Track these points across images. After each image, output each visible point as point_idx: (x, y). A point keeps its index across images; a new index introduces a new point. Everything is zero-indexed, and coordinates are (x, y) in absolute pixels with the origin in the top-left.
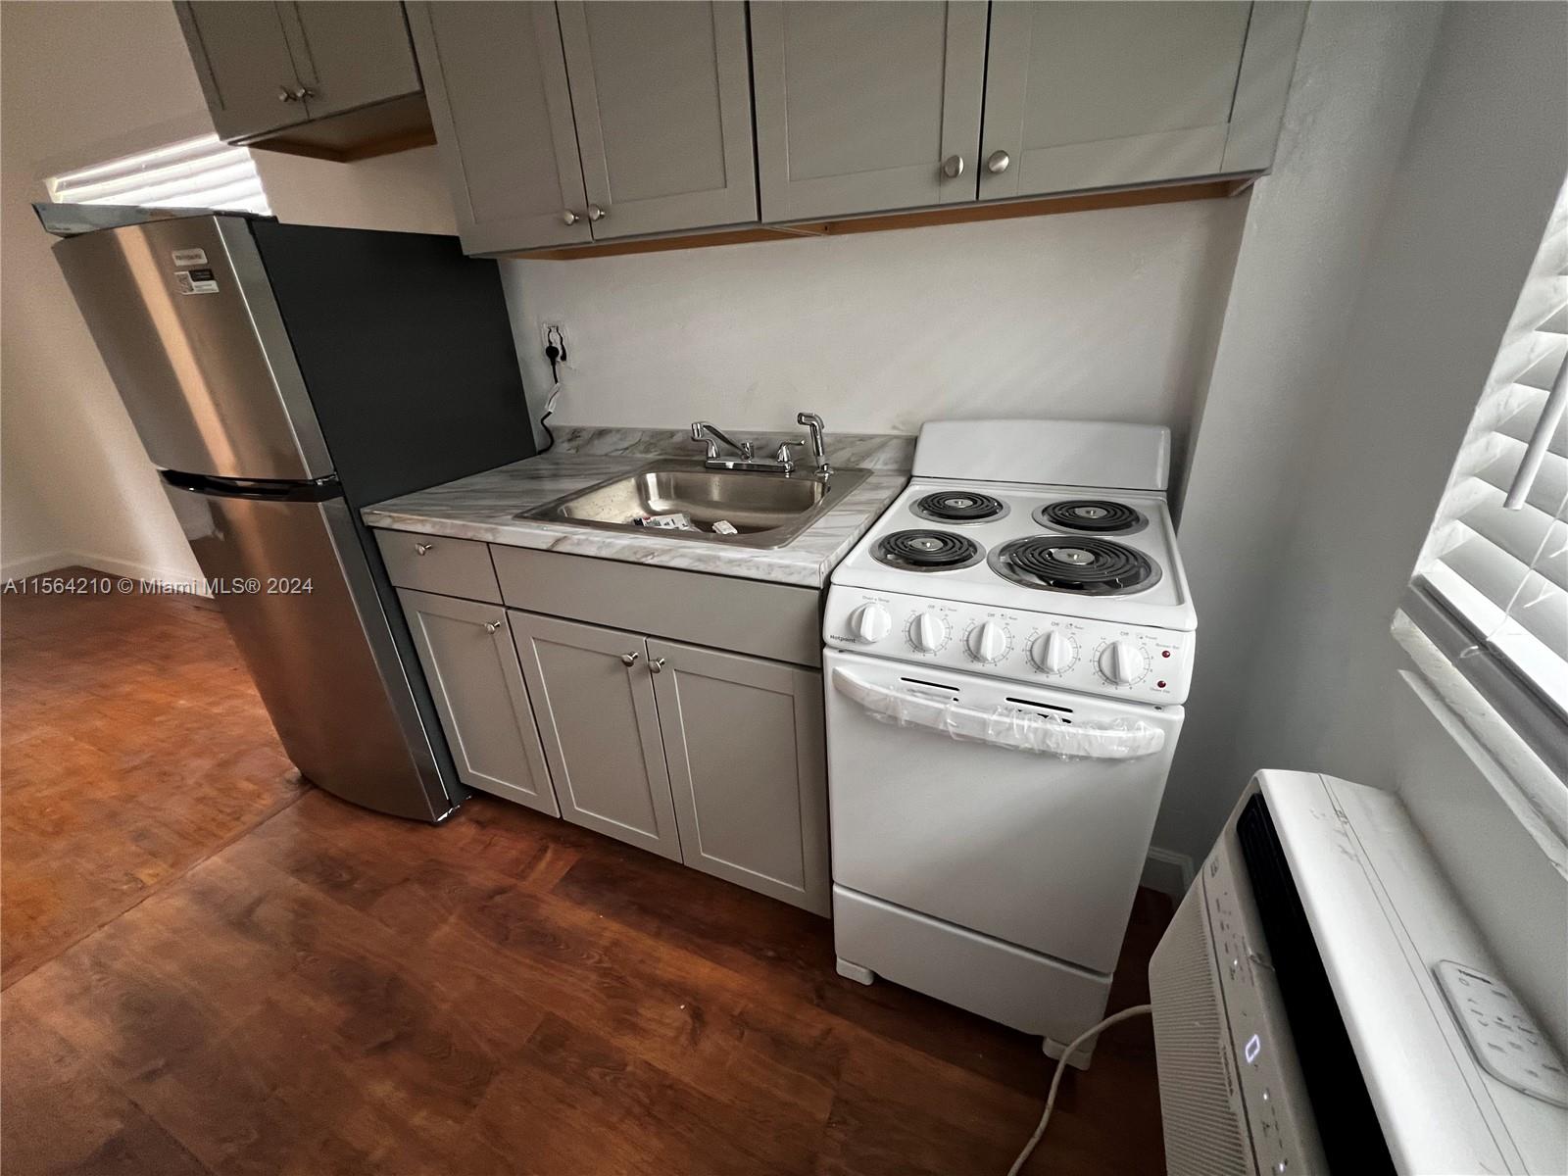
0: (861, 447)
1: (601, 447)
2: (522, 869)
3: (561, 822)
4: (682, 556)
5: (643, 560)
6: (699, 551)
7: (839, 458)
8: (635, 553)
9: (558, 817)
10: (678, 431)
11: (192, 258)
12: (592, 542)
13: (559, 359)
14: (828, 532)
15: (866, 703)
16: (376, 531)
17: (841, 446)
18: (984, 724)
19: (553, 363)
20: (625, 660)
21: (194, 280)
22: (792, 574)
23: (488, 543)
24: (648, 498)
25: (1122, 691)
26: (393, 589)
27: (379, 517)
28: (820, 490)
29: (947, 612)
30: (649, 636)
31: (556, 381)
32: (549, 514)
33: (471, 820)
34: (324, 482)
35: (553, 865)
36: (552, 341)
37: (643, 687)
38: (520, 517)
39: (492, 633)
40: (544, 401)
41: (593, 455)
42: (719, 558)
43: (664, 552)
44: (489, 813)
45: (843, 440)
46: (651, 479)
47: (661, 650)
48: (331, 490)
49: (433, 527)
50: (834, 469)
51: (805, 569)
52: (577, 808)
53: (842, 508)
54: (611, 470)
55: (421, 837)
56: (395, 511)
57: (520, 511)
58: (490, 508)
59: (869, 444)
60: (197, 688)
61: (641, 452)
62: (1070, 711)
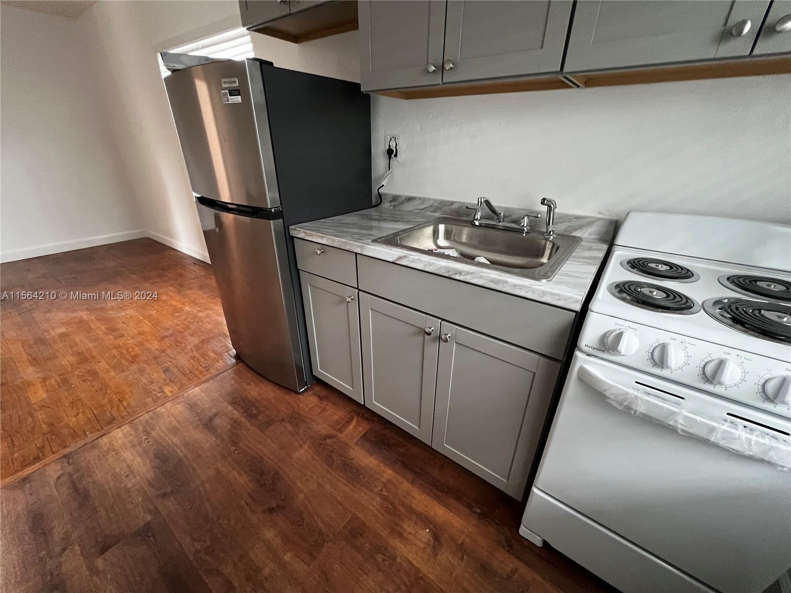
0: (576, 223)
1: (408, 207)
2: (341, 426)
3: (363, 407)
4: (481, 277)
5: (453, 276)
6: (493, 276)
7: (560, 228)
8: (448, 272)
9: (363, 404)
10: (456, 202)
11: (230, 83)
12: (422, 262)
13: (393, 156)
14: (573, 274)
15: (607, 394)
16: (294, 239)
17: (561, 220)
19: (390, 158)
20: (427, 331)
21: (230, 96)
22: (559, 300)
23: (356, 254)
24: (438, 238)
26: (298, 270)
27: (299, 232)
28: (550, 247)
29: (687, 345)
30: (443, 320)
31: (389, 169)
32: (391, 241)
33: (315, 394)
34: (275, 210)
35: (355, 429)
36: (391, 145)
37: (432, 349)
38: (375, 241)
39: (349, 302)
40: (383, 177)
41: (403, 211)
42: (506, 282)
43: (468, 273)
44: (324, 392)
45: (566, 218)
46: (442, 227)
47: (449, 330)
48: (278, 215)
49: (327, 241)
50: (557, 235)
51: (570, 298)
52: (374, 402)
53: (572, 259)
54: (418, 220)
55: (290, 398)
56: (307, 230)
57: (375, 238)
58: (358, 234)
59: (584, 222)
60: (194, 302)
61: (432, 212)
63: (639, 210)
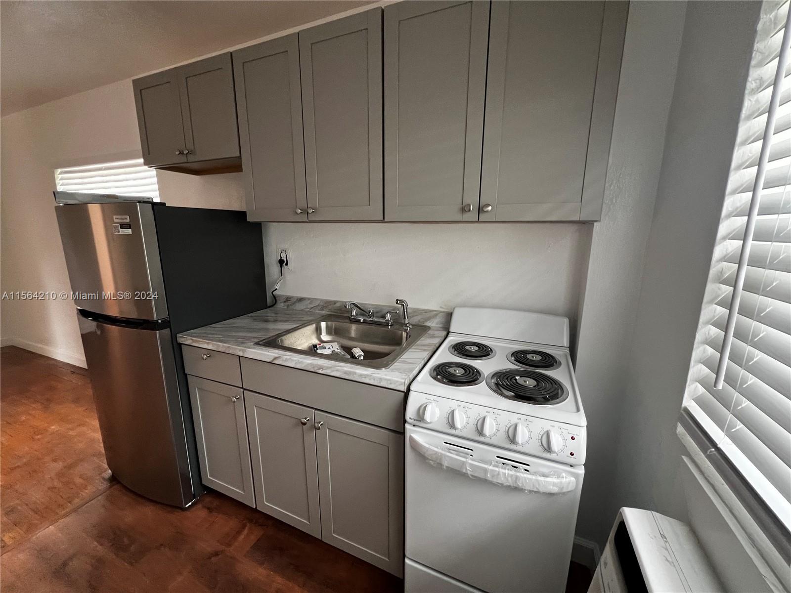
0: (428, 315)
1: (300, 306)
2: (229, 540)
3: (255, 510)
4: (337, 370)
5: (317, 371)
6: (346, 369)
7: (415, 320)
8: (314, 367)
9: (254, 507)
10: (337, 302)
11: (123, 219)
12: (293, 360)
13: (284, 265)
14: (410, 361)
15: (426, 455)
16: (182, 346)
17: (415, 314)
18: (486, 470)
19: (281, 267)
20: (303, 422)
21: (121, 228)
22: (391, 384)
23: (239, 356)
24: (321, 334)
25: (553, 456)
26: (186, 375)
27: (185, 339)
28: (405, 336)
29: (467, 409)
30: (316, 409)
31: (282, 275)
32: (273, 343)
33: (204, 507)
34: (162, 321)
35: (249, 537)
36: (282, 256)
37: (310, 437)
38: (257, 344)
39: (234, 402)
40: (275, 283)
41: (296, 310)
42: (355, 373)
43: (328, 368)
44: (216, 503)
45: (417, 312)
46: (323, 325)
47: (321, 417)
48: (166, 324)
49: (213, 346)
50: (412, 325)
51: (397, 381)
52: (265, 503)
53: (416, 347)
54: (304, 319)
55: (175, 517)
56: (193, 337)
57: (258, 341)
58: (244, 338)
59: (430, 314)
60: (63, 420)
61: (320, 310)
62: (528, 465)
63: (464, 305)
